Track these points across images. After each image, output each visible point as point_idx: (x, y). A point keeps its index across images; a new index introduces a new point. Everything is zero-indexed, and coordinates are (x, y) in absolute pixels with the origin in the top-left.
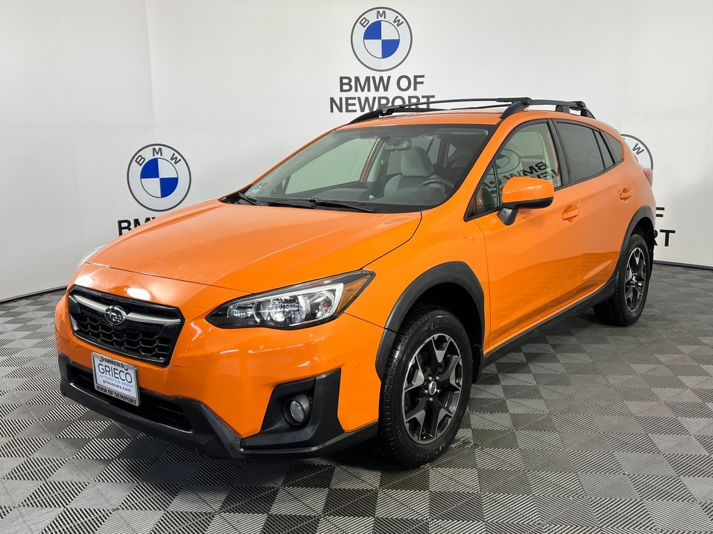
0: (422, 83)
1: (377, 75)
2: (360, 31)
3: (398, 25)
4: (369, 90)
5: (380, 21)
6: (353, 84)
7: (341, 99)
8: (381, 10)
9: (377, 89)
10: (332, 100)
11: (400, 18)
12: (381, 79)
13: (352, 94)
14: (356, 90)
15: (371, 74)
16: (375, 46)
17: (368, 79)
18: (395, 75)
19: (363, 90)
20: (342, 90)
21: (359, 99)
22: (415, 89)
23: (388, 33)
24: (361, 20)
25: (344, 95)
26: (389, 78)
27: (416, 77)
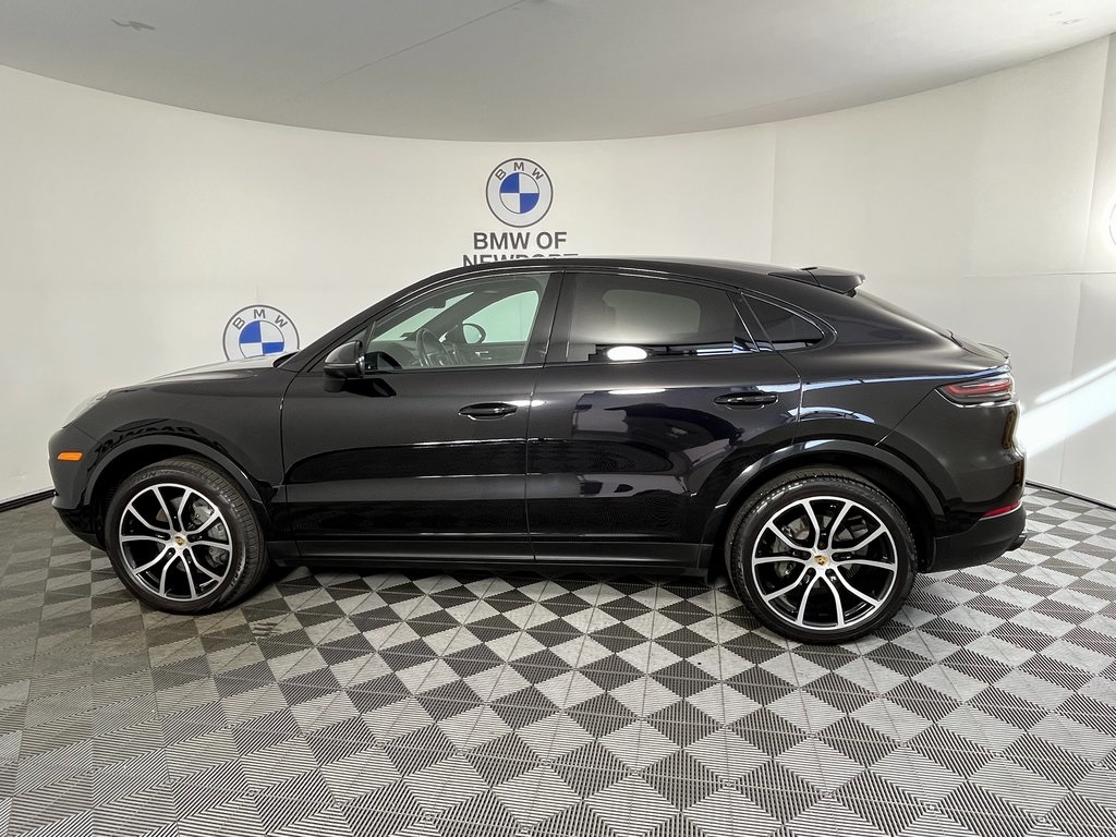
0: (564, 240)
1: (515, 232)
2: (497, 183)
3: (537, 178)
4: (506, 248)
5: (518, 174)
6: (488, 240)
7: (475, 256)
8: (519, 162)
9: (515, 246)
10: (466, 258)
11: (539, 170)
12: (520, 235)
13: (487, 251)
14: (492, 248)
15: (509, 230)
16: (513, 200)
17: (505, 235)
18: (534, 231)
19: (499, 247)
20: (476, 247)
21: (495, 256)
22: (557, 247)
23: (526, 186)
24: (497, 171)
25: (479, 253)
26: (528, 234)
27: (557, 234)
